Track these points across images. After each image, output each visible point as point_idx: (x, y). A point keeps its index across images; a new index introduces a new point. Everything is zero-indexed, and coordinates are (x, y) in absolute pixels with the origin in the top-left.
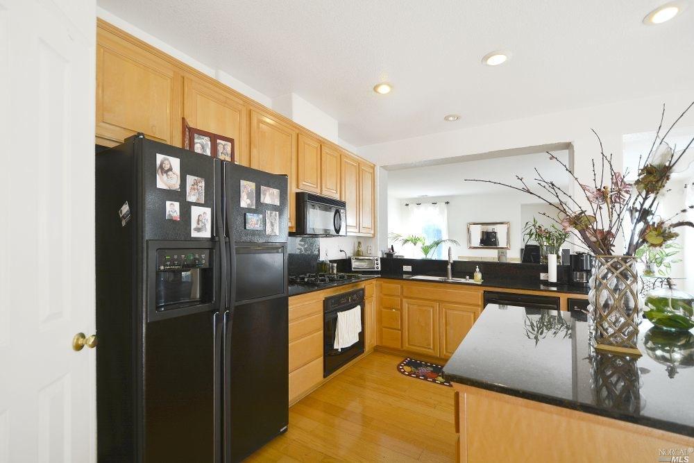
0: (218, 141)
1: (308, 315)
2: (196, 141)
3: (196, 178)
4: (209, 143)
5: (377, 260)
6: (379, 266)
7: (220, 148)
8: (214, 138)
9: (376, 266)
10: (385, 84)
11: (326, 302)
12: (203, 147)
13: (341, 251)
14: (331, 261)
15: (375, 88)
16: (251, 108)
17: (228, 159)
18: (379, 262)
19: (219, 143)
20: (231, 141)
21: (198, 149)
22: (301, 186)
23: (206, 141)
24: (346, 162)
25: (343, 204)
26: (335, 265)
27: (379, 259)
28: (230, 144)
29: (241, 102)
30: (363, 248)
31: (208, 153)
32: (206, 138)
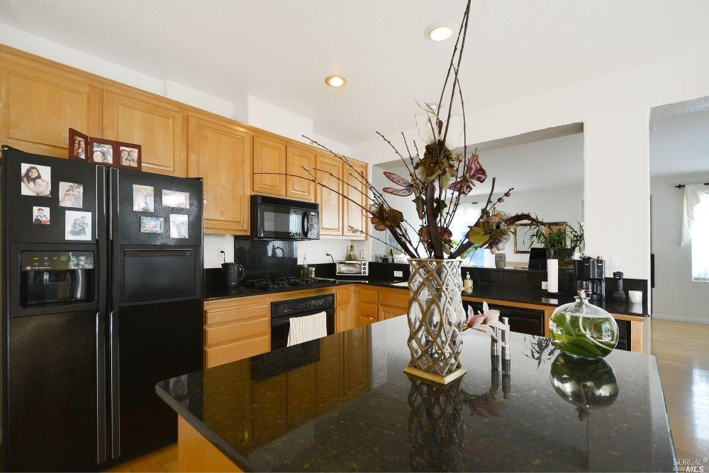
0: (122, 148)
1: (248, 319)
2: (95, 149)
3: (72, 184)
4: (111, 151)
5: (364, 265)
6: (367, 271)
7: (124, 155)
8: (116, 146)
9: (363, 271)
10: (337, 76)
11: (274, 306)
12: (103, 154)
13: (328, 255)
14: (309, 266)
15: (327, 81)
16: (190, 114)
17: (135, 165)
18: (367, 266)
19: (123, 150)
20: (138, 147)
21: (97, 157)
22: (257, 188)
23: (108, 149)
24: (323, 162)
25: (314, 207)
26: (314, 269)
27: (367, 264)
28: (136, 150)
29: (177, 109)
30: (356, 252)
31: (110, 160)
32: (107, 146)
